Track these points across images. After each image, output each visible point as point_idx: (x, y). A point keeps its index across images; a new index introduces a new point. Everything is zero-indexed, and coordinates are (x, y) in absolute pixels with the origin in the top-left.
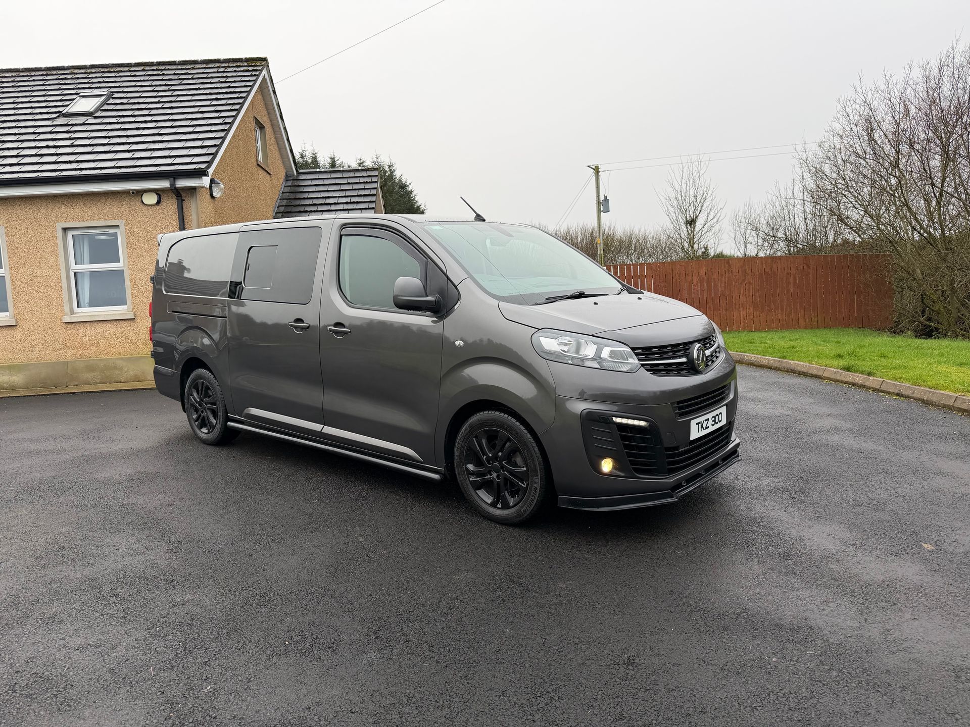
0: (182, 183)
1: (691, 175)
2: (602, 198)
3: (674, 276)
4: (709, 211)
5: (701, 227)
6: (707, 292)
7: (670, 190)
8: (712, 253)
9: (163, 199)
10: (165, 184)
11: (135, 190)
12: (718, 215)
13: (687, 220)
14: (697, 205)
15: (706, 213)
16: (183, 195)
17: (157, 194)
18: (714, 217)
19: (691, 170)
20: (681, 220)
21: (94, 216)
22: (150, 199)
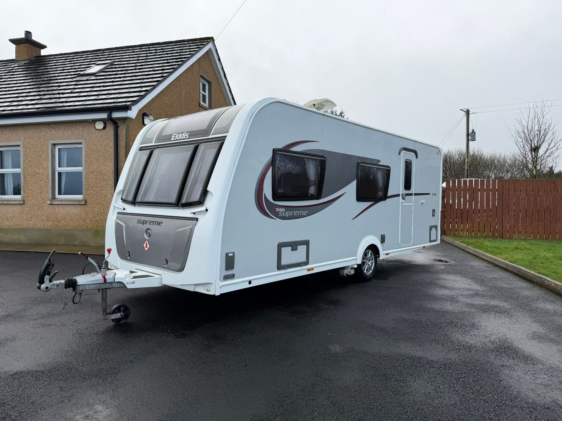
0: (116, 115)
1: (536, 115)
2: (470, 131)
3: (504, 191)
4: (550, 141)
5: (543, 153)
6: (534, 205)
7: (518, 126)
8: (556, 171)
9: (108, 125)
10: (104, 116)
11: (90, 119)
12: (558, 145)
13: (531, 148)
14: (540, 137)
15: (548, 143)
16: (119, 123)
17: (103, 122)
18: (554, 146)
19: (536, 111)
20: (527, 147)
21: (69, 137)
22: (100, 126)
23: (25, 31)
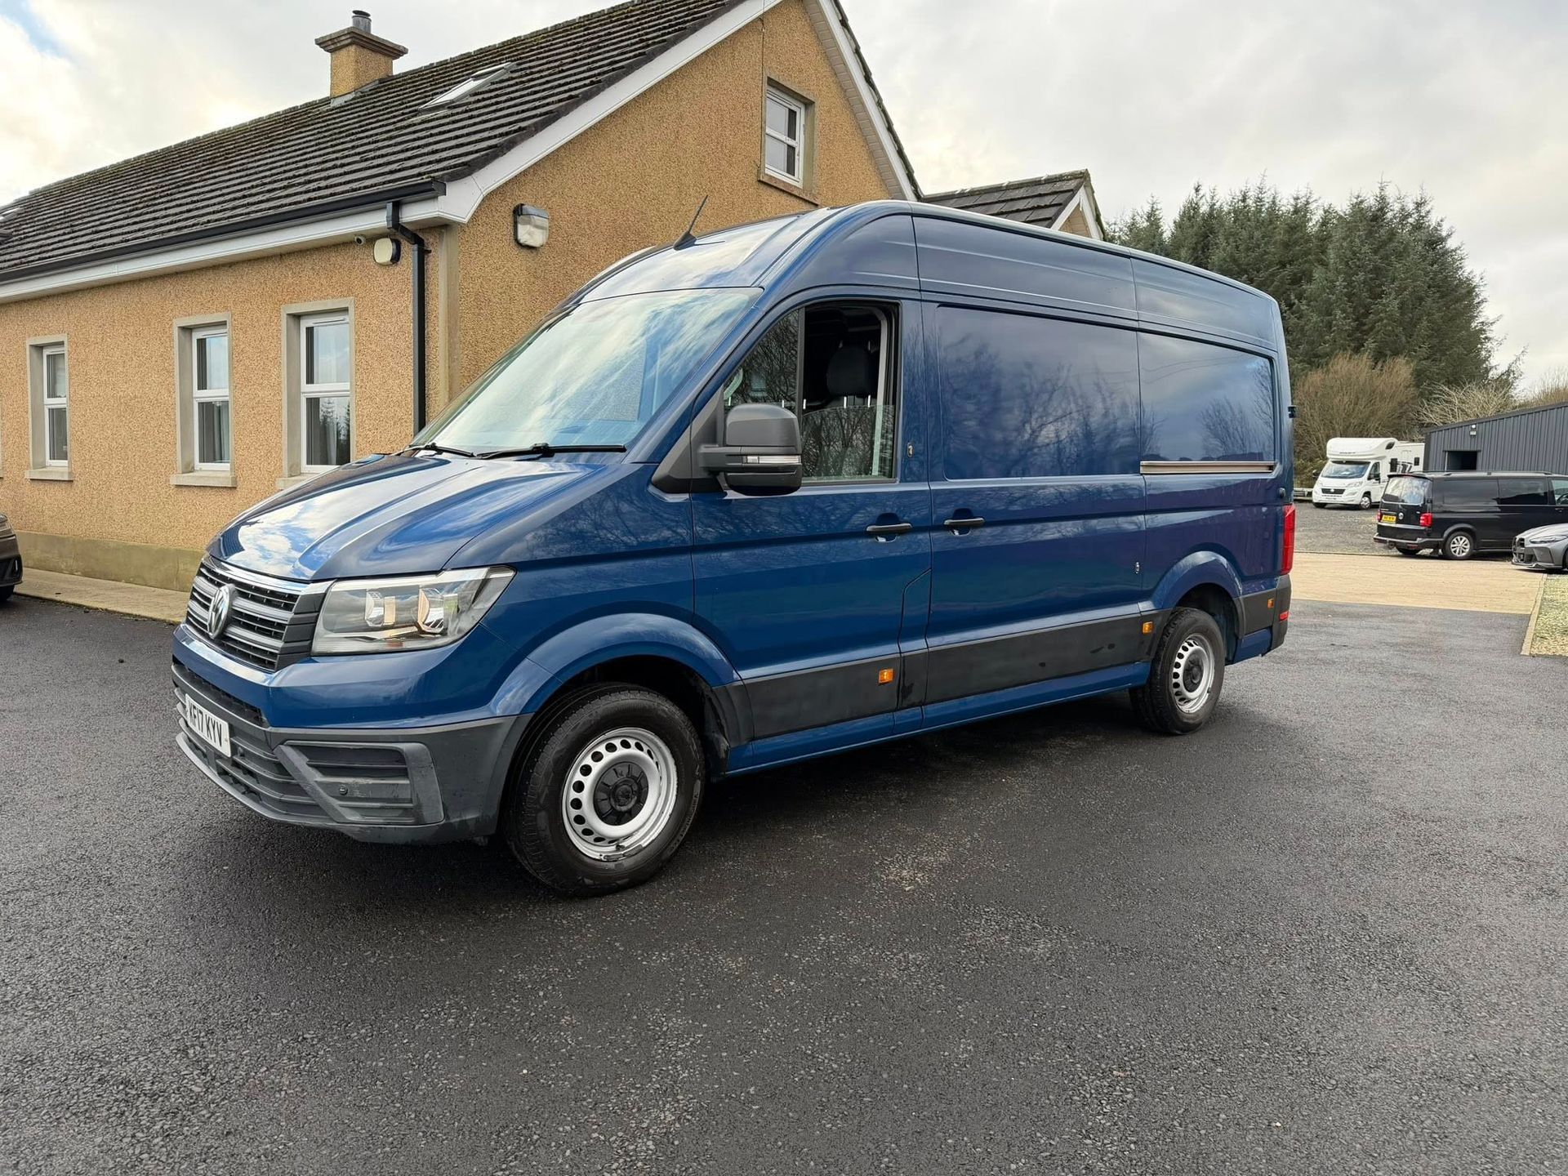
9: (402, 249)
11: (362, 233)
16: (430, 240)
17: (392, 241)
21: (321, 291)
22: (383, 251)
23: (354, 12)
